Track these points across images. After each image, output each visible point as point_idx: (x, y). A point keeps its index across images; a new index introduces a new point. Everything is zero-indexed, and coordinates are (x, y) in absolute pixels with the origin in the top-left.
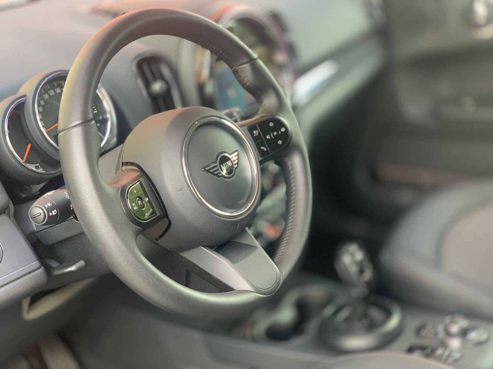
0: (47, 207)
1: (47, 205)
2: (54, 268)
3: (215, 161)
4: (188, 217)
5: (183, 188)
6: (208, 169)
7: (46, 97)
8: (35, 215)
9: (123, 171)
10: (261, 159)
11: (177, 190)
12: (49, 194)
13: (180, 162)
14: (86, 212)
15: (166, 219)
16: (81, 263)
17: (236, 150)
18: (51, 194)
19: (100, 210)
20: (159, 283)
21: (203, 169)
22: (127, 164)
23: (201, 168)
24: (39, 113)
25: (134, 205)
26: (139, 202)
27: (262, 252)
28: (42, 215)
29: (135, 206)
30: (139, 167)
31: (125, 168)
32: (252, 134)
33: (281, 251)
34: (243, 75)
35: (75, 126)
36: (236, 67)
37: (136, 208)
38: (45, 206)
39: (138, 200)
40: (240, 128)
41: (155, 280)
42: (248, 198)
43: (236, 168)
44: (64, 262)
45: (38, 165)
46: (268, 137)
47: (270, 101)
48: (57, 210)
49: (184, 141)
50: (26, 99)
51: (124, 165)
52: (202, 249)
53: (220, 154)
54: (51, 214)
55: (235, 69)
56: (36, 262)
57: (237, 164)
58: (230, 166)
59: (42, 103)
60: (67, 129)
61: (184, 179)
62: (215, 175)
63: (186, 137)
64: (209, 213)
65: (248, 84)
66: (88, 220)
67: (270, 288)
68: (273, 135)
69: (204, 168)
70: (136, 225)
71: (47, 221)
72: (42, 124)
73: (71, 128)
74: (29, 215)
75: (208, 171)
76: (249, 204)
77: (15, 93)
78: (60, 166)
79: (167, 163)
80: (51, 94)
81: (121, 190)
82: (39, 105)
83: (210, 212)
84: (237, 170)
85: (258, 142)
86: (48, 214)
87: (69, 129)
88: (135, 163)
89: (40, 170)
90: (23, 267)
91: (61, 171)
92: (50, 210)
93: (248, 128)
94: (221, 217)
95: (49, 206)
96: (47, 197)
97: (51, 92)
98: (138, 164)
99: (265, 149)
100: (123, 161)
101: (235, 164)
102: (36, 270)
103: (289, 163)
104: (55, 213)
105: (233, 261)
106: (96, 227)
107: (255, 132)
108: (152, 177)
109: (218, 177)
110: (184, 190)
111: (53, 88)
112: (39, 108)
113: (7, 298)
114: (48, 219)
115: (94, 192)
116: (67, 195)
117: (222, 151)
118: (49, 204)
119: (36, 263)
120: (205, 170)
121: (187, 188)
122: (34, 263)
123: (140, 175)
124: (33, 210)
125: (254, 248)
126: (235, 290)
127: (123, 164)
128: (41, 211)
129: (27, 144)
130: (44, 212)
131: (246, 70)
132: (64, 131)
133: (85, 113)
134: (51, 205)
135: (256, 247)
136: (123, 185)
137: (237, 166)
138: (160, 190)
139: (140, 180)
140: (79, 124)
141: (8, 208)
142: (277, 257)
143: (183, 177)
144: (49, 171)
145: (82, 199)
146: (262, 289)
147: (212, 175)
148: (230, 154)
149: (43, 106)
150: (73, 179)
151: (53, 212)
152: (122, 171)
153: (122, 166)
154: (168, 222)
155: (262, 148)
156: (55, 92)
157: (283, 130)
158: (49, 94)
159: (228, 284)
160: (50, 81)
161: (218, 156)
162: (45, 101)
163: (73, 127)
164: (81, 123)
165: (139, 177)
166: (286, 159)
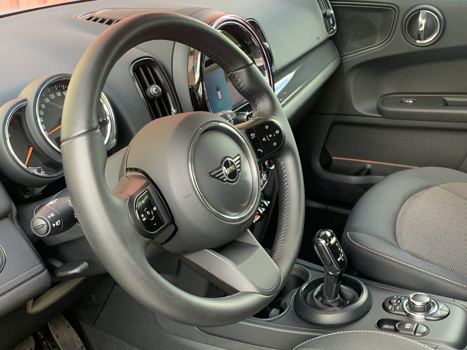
0: (50, 218)
1: (50, 216)
2: (57, 268)
3: (220, 166)
4: (195, 224)
5: (190, 194)
6: (213, 175)
7: (47, 100)
8: (38, 226)
9: (128, 178)
10: (259, 160)
11: (185, 197)
12: (51, 203)
13: (187, 169)
14: (92, 226)
15: (173, 225)
16: (85, 265)
17: (238, 154)
18: (54, 202)
19: (108, 225)
20: (170, 296)
21: (209, 175)
22: (131, 169)
23: (207, 173)
24: (40, 116)
25: (142, 216)
26: (148, 212)
27: (263, 251)
28: (45, 226)
29: (143, 218)
30: (144, 173)
31: (129, 174)
32: (249, 137)
33: (278, 249)
34: (239, 80)
35: (79, 135)
36: (233, 72)
37: (144, 219)
38: (48, 216)
39: (146, 210)
40: (239, 130)
41: (165, 293)
42: (250, 201)
43: (239, 172)
44: (68, 263)
45: (41, 167)
46: (264, 139)
47: (263, 105)
48: (61, 220)
49: (190, 148)
50: (27, 102)
51: (128, 171)
52: (206, 251)
53: (224, 159)
54: (54, 225)
55: (232, 74)
56: (40, 265)
57: (239, 168)
58: (234, 170)
59: (43, 106)
60: (71, 139)
61: (191, 186)
62: (220, 180)
63: (192, 143)
64: (216, 219)
65: (244, 88)
66: (94, 235)
67: (273, 288)
68: (269, 137)
69: (210, 173)
70: (145, 237)
71: (50, 232)
72: (43, 128)
73: (74, 137)
74: (31, 226)
75: (214, 176)
76: (251, 206)
77: (16, 97)
78: (62, 169)
79: (174, 170)
80: (52, 98)
81: (129, 200)
82: (40, 108)
83: (216, 217)
84: (240, 173)
85: (255, 144)
86: (52, 225)
87: (72, 138)
88: (140, 169)
89: (42, 174)
90: (27, 271)
91: (63, 173)
92: (53, 221)
93: (246, 131)
94: (227, 221)
95: (53, 216)
96: (49, 207)
97: (51, 96)
98: (143, 170)
99: (262, 151)
100: (127, 167)
101: (238, 169)
102: (40, 273)
103: (282, 163)
104: (59, 223)
105: (236, 263)
106: (103, 243)
107: (252, 135)
108: (158, 184)
109: (224, 182)
110: (191, 197)
111: (54, 92)
112: (40, 111)
113: (10, 304)
114: (51, 230)
115: (101, 205)
116: (71, 203)
117: (226, 156)
118: (52, 215)
119: (39, 267)
120: (211, 175)
121: (195, 195)
122: (38, 266)
123: (147, 182)
124: (35, 222)
125: (255, 247)
126: (240, 292)
127: (127, 169)
128: (44, 223)
129: (29, 148)
130: (47, 224)
131: (242, 76)
132: (67, 140)
133: (89, 121)
134: (55, 215)
135: (256, 246)
136: (130, 196)
137: (240, 170)
138: (167, 197)
139: (147, 189)
140: (84, 133)
141: (12, 211)
142: (275, 254)
143: (190, 184)
144: (52, 174)
145: (89, 214)
146: (265, 290)
147: (218, 180)
148: (233, 159)
149: (44, 110)
150: (78, 192)
151: (57, 223)
152: (126, 176)
153: (127, 172)
154: (174, 228)
155: (259, 150)
156: (56, 95)
157: (277, 132)
158: (50, 98)
159: (233, 286)
160: (51, 85)
161: (222, 161)
162: (46, 104)
163: (77, 136)
164: (86, 132)
165: (146, 185)
166: (279, 159)
